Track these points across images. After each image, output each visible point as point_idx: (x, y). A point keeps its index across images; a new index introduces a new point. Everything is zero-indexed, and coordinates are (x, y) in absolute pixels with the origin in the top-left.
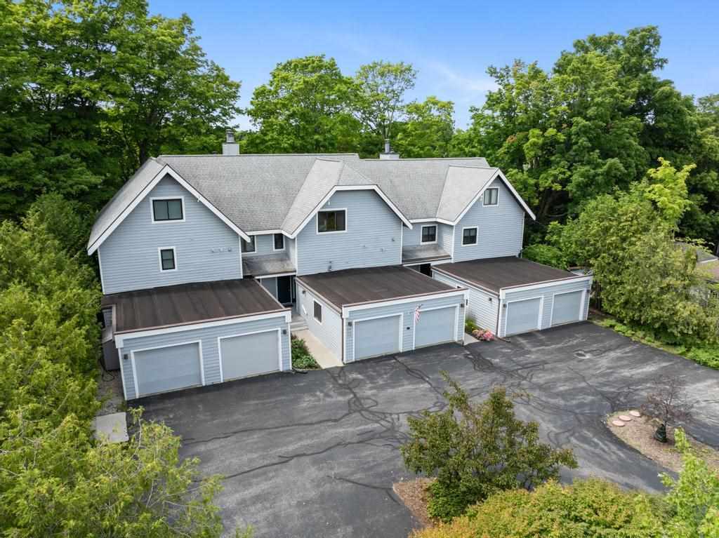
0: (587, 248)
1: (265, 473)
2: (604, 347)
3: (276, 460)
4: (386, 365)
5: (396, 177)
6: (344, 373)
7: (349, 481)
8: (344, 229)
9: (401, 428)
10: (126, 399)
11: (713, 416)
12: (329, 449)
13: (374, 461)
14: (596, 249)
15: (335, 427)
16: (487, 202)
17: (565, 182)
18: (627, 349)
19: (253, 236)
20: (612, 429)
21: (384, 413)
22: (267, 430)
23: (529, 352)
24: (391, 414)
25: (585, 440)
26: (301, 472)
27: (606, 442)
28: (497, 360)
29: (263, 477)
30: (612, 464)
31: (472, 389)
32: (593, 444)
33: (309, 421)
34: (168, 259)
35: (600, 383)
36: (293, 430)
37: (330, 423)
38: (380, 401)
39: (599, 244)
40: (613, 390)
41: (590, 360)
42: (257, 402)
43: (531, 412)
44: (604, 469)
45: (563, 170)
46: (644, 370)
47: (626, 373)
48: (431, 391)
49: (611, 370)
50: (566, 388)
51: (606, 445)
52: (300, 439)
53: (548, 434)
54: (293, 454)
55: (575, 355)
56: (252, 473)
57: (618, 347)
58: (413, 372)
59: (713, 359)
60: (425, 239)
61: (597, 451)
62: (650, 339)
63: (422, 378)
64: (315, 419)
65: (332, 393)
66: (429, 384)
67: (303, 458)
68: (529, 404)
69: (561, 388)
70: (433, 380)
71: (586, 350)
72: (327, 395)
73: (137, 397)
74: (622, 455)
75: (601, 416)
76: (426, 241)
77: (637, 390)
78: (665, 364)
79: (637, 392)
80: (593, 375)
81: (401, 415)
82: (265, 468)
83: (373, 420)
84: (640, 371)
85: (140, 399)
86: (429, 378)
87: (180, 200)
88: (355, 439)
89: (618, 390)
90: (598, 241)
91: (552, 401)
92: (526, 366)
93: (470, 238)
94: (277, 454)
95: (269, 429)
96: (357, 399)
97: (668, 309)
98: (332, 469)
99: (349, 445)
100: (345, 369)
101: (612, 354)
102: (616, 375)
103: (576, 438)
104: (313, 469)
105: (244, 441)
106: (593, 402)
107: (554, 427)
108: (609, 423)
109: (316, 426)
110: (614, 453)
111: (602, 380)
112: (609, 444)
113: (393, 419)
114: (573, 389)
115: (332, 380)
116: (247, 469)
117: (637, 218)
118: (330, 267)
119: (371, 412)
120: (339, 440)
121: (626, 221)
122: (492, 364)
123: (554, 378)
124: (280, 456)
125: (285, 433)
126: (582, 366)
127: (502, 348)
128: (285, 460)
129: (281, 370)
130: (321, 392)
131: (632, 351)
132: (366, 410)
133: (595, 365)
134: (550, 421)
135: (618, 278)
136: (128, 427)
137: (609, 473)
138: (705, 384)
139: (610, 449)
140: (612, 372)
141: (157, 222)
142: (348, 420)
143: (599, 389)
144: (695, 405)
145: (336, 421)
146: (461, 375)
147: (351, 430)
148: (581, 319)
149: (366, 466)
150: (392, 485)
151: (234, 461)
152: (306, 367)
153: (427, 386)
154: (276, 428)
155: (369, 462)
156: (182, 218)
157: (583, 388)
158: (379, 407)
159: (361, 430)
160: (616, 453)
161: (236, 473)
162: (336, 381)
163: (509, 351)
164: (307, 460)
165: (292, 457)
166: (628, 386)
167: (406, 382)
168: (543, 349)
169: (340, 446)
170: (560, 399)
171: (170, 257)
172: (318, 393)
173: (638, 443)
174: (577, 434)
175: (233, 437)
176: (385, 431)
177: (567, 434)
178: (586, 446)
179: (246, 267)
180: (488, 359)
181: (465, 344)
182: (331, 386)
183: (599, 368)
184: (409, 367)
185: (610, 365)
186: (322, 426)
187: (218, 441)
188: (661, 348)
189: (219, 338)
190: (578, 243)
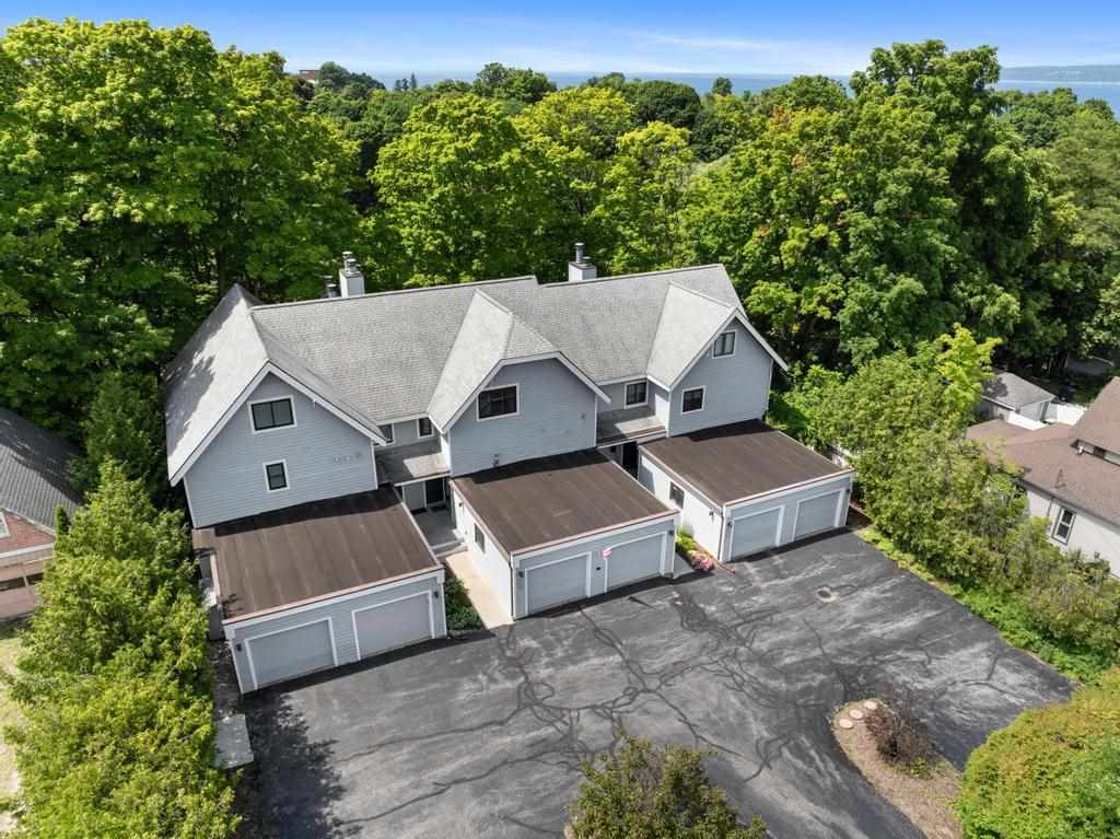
0: (849, 436)
1: (418, 811)
2: (857, 580)
3: (430, 790)
4: (568, 622)
5: (591, 310)
6: (514, 638)
7: (516, 822)
8: (515, 411)
9: (581, 734)
10: (242, 691)
11: (965, 709)
12: (492, 770)
13: (545, 789)
14: (860, 438)
15: (500, 733)
16: (718, 350)
17: (837, 306)
18: (887, 585)
19: (390, 426)
20: (837, 733)
21: (561, 709)
22: (418, 742)
23: (757, 591)
24: (569, 710)
25: (799, 752)
26: (460, 808)
27: (825, 756)
28: (713, 608)
29: (416, 817)
30: (823, 792)
31: (675, 664)
32: (808, 760)
33: (467, 724)
34: (276, 476)
35: (839, 650)
36: (450, 739)
37: (495, 728)
38: (558, 686)
39: (865, 434)
40: (852, 662)
41: (835, 605)
42: (405, 693)
43: (743, 703)
44: (812, 801)
45: (835, 287)
46: (901, 624)
47: (876, 630)
48: (622, 668)
49: (858, 625)
50: (794, 659)
51: (823, 761)
52: (459, 755)
53: (758, 742)
54: (449, 781)
55: (818, 596)
56: (404, 809)
57: (877, 580)
58: (601, 634)
59: (992, 608)
60: (630, 400)
61: (811, 771)
62: (920, 566)
63: (613, 645)
64: (476, 722)
65: (497, 675)
66: (621, 654)
67: (462, 785)
68: (742, 690)
69: (788, 661)
70: (625, 647)
71: (833, 585)
72: (492, 680)
73: (256, 688)
74: (838, 778)
75: (827, 710)
76: (632, 403)
77: (882, 662)
78: (929, 614)
79: (883, 666)
80: (833, 634)
81: (582, 712)
82: (418, 802)
83: (545, 721)
84: (895, 626)
85: (259, 690)
86: (621, 643)
87: (289, 400)
88: (523, 755)
89: (859, 662)
90: (863, 429)
91: (773, 683)
92: (749, 619)
93: (693, 401)
94: (433, 780)
95: (420, 738)
96: (529, 683)
97: (943, 540)
98: (496, 802)
99: (517, 764)
100: (516, 629)
101: (867, 594)
102: (863, 634)
103: (790, 750)
104: (474, 803)
105: (393, 759)
106: (823, 685)
107: (767, 730)
108: (835, 722)
109: (476, 733)
110: (831, 775)
111: (842, 643)
112: (828, 759)
113: (571, 718)
114: (803, 661)
115: (498, 651)
116: (397, 804)
117: (919, 402)
118: (497, 462)
119: (545, 707)
120: (505, 756)
121: (905, 404)
122: (705, 616)
123: (781, 641)
124: (436, 784)
125: (442, 745)
126: (823, 616)
127: (722, 584)
128: (440, 789)
129: (433, 636)
130: (485, 674)
131: (893, 588)
132: (539, 704)
133: (840, 615)
134: (763, 720)
135: (886, 483)
136: (251, 738)
137: (817, 807)
138: (972, 651)
139: (826, 767)
140: (859, 629)
141: (259, 432)
142: (517, 722)
143: (835, 661)
144: (950, 689)
145: (501, 723)
146: (663, 637)
147: (519, 738)
148: (836, 525)
149: (535, 798)
150: (564, 827)
151: (382, 791)
152: (464, 628)
153: (617, 658)
154: (430, 736)
155: (538, 792)
156: (292, 423)
157: (816, 659)
158: (557, 697)
159: (533, 738)
160: (832, 774)
161: (384, 811)
162: (503, 651)
163: (731, 589)
164: (466, 788)
165: (449, 785)
166: (873, 655)
167: (591, 653)
168: (776, 585)
169: (506, 766)
170: (782, 680)
171: (279, 472)
172: (480, 676)
173: (862, 757)
174: (792, 743)
175: (377, 753)
176: (561, 740)
177: (780, 742)
178: (800, 764)
179: (382, 468)
180: (702, 605)
181: (675, 577)
182: (497, 662)
183: (844, 622)
184: (598, 625)
185: (860, 615)
186: (484, 733)
187: (360, 760)
188: (932, 583)
189: (353, 612)
190: (838, 427)
